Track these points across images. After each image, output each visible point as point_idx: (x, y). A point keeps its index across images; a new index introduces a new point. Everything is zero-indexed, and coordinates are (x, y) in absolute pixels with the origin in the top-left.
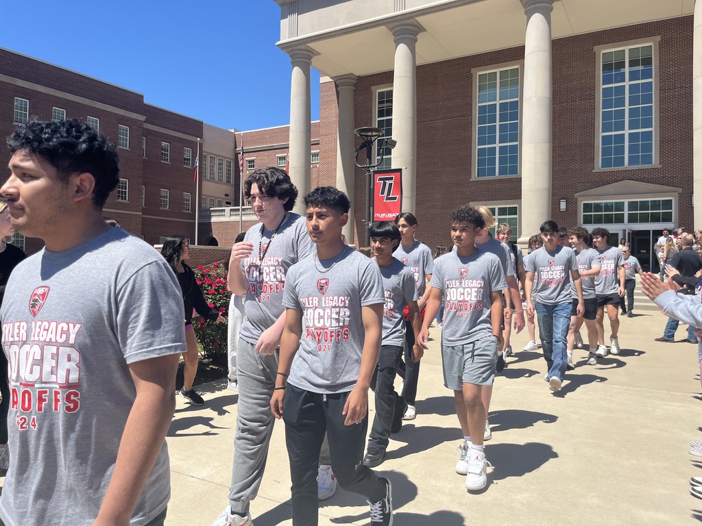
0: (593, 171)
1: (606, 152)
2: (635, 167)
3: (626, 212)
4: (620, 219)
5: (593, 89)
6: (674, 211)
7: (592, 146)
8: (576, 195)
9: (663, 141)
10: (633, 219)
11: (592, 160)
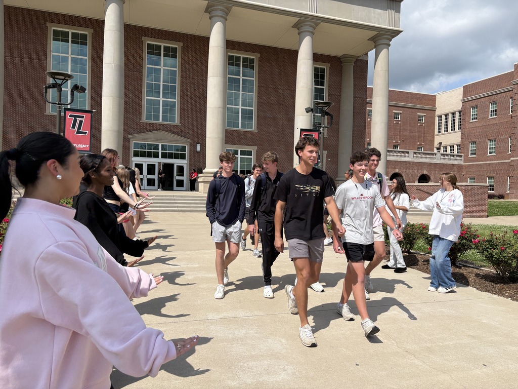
0: (141, 121)
1: (148, 110)
2: (166, 123)
3: (160, 151)
4: (156, 156)
5: (141, 66)
6: (187, 153)
7: (140, 104)
8: (129, 137)
9: (182, 110)
10: (164, 156)
11: (140, 114)
